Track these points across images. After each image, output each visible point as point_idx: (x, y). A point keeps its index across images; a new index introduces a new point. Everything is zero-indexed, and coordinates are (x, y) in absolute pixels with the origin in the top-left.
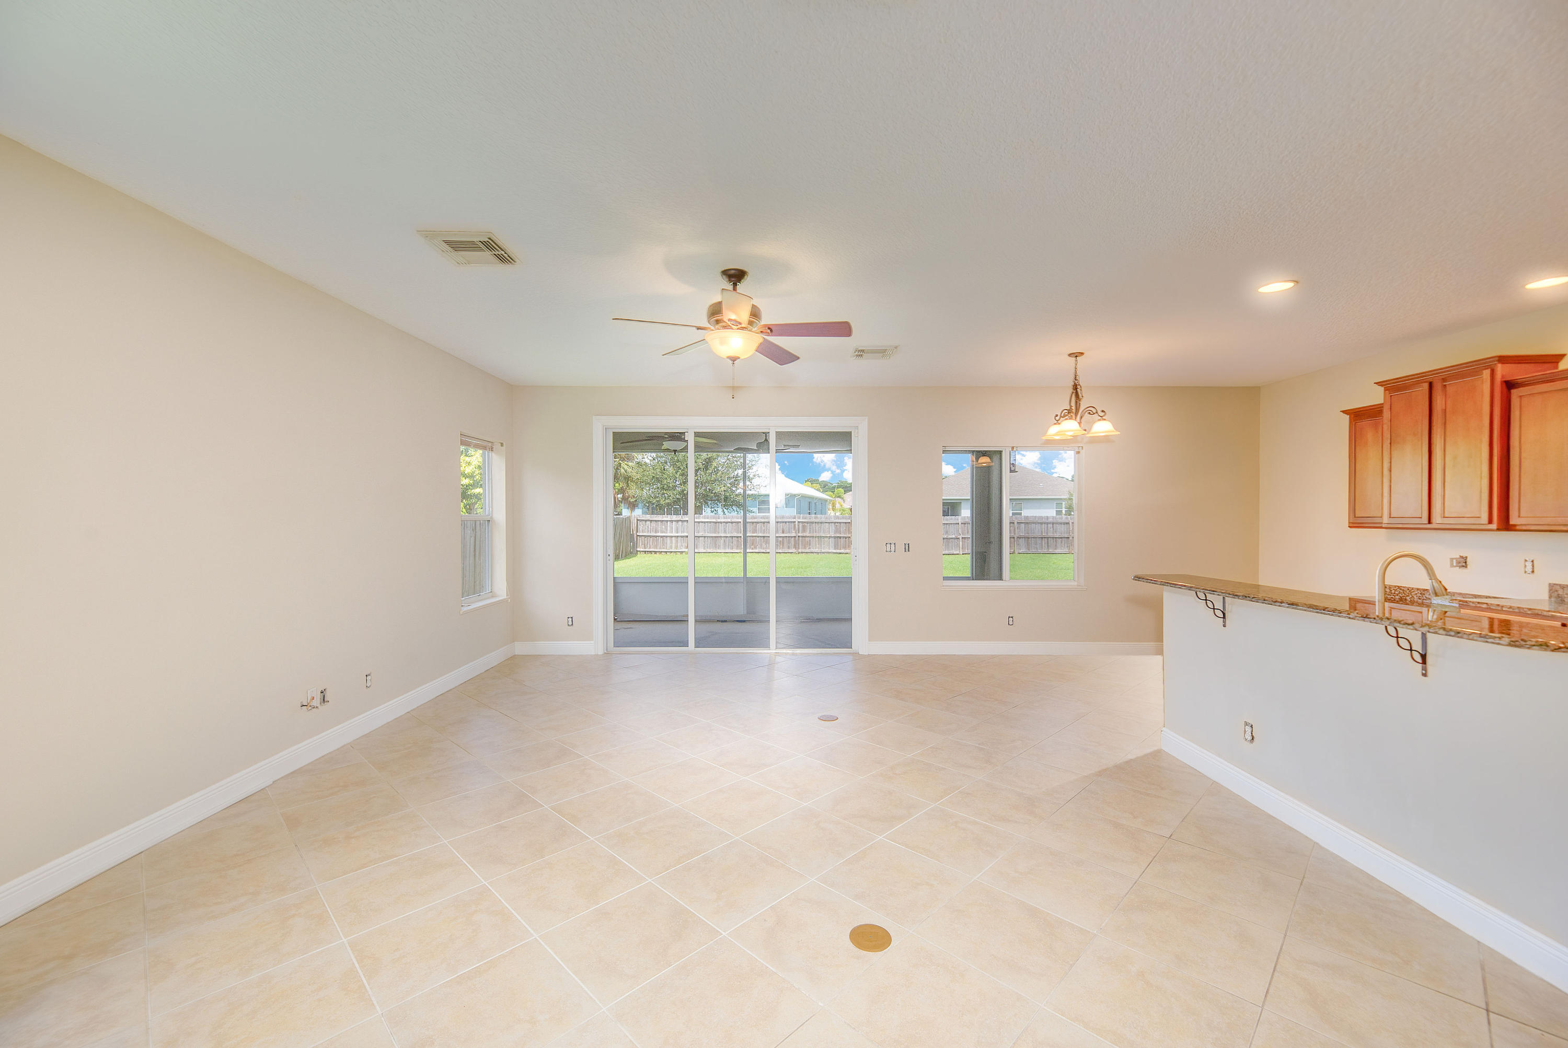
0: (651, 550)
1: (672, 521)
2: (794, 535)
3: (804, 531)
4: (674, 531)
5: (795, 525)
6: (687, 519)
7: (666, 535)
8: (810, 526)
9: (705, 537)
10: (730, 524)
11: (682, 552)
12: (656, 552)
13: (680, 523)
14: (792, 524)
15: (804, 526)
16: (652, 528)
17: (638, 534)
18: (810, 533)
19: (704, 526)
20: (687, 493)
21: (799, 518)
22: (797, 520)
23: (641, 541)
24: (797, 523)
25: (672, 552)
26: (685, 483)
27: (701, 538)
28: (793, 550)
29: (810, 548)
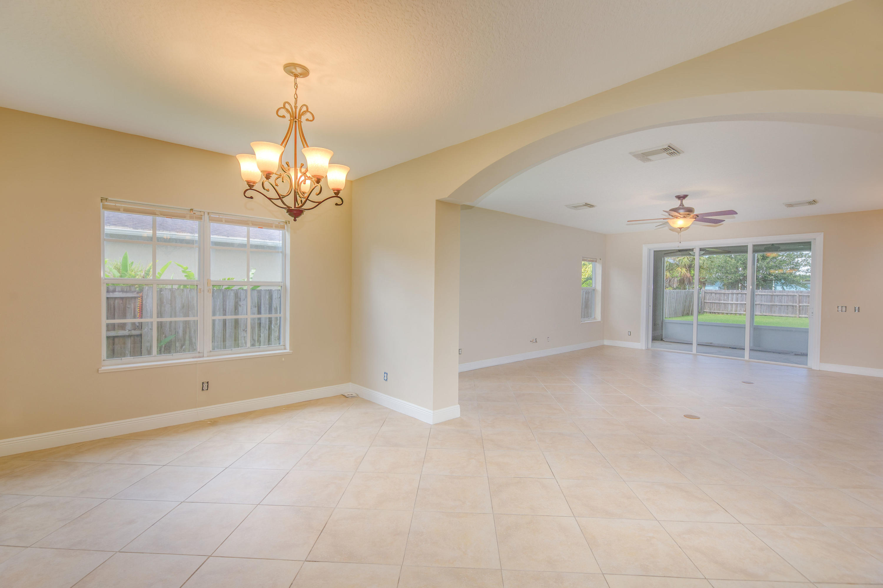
0: (715, 311)
1: (733, 294)
4: (734, 300)
6: (746, 293)
7: (728, 302)
10: (786, 297)
11: (740, 314)
12: (719, 313)
13: (740, 295)
16: (716, 298)
17: (705, 301)
20: (746, 275)
23: (707, 306)
25: (732, 313)
26: (745, 268)
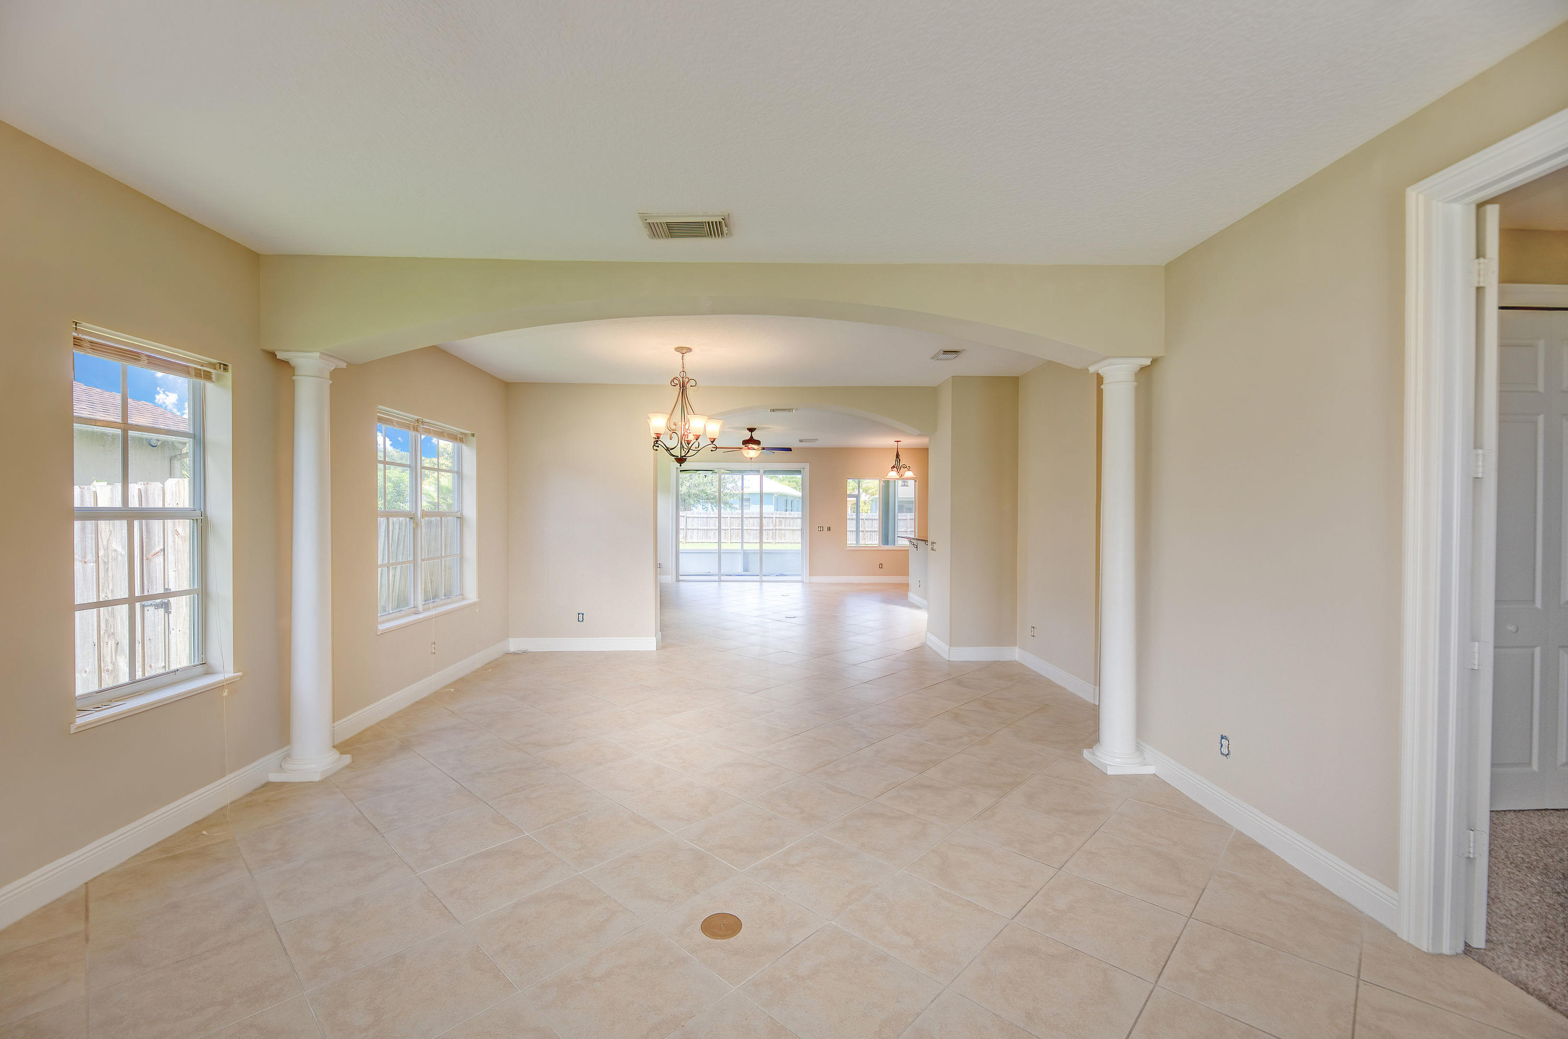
2: (772, 528)
3: (780, 525)
5: (772, 521)
8: (785, 521)
9: (698, 529)
14: (771, 519)
15: (780, 521)
18: (785, 526)
19: (698, 520)
21: (776, 514)
22: (774, 516)
24: (774, 518)
27: (695, 531)
28: (772, 541)
29: (785, 539)
